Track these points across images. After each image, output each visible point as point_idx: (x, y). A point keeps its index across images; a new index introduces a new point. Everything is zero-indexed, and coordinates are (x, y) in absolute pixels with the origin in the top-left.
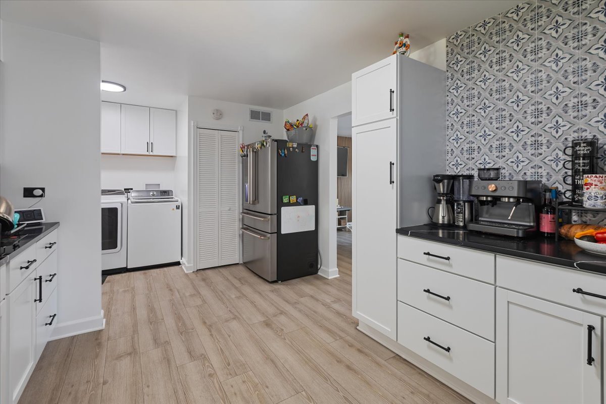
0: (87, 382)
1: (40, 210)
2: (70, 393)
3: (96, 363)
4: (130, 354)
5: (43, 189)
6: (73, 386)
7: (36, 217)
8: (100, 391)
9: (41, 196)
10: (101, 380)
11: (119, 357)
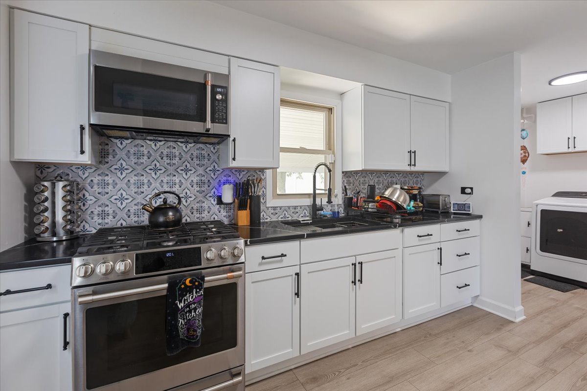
0: (463, 342)
1: (470, 204)
2: (448, 339)
3: (481, 337)
4: (509, 351)
5: (472, 189)
6: (454, 337)
7: (466, 209)
8: (461, 352)
9: (470, 194)
10: (470, 348)
11: (499, 346)
